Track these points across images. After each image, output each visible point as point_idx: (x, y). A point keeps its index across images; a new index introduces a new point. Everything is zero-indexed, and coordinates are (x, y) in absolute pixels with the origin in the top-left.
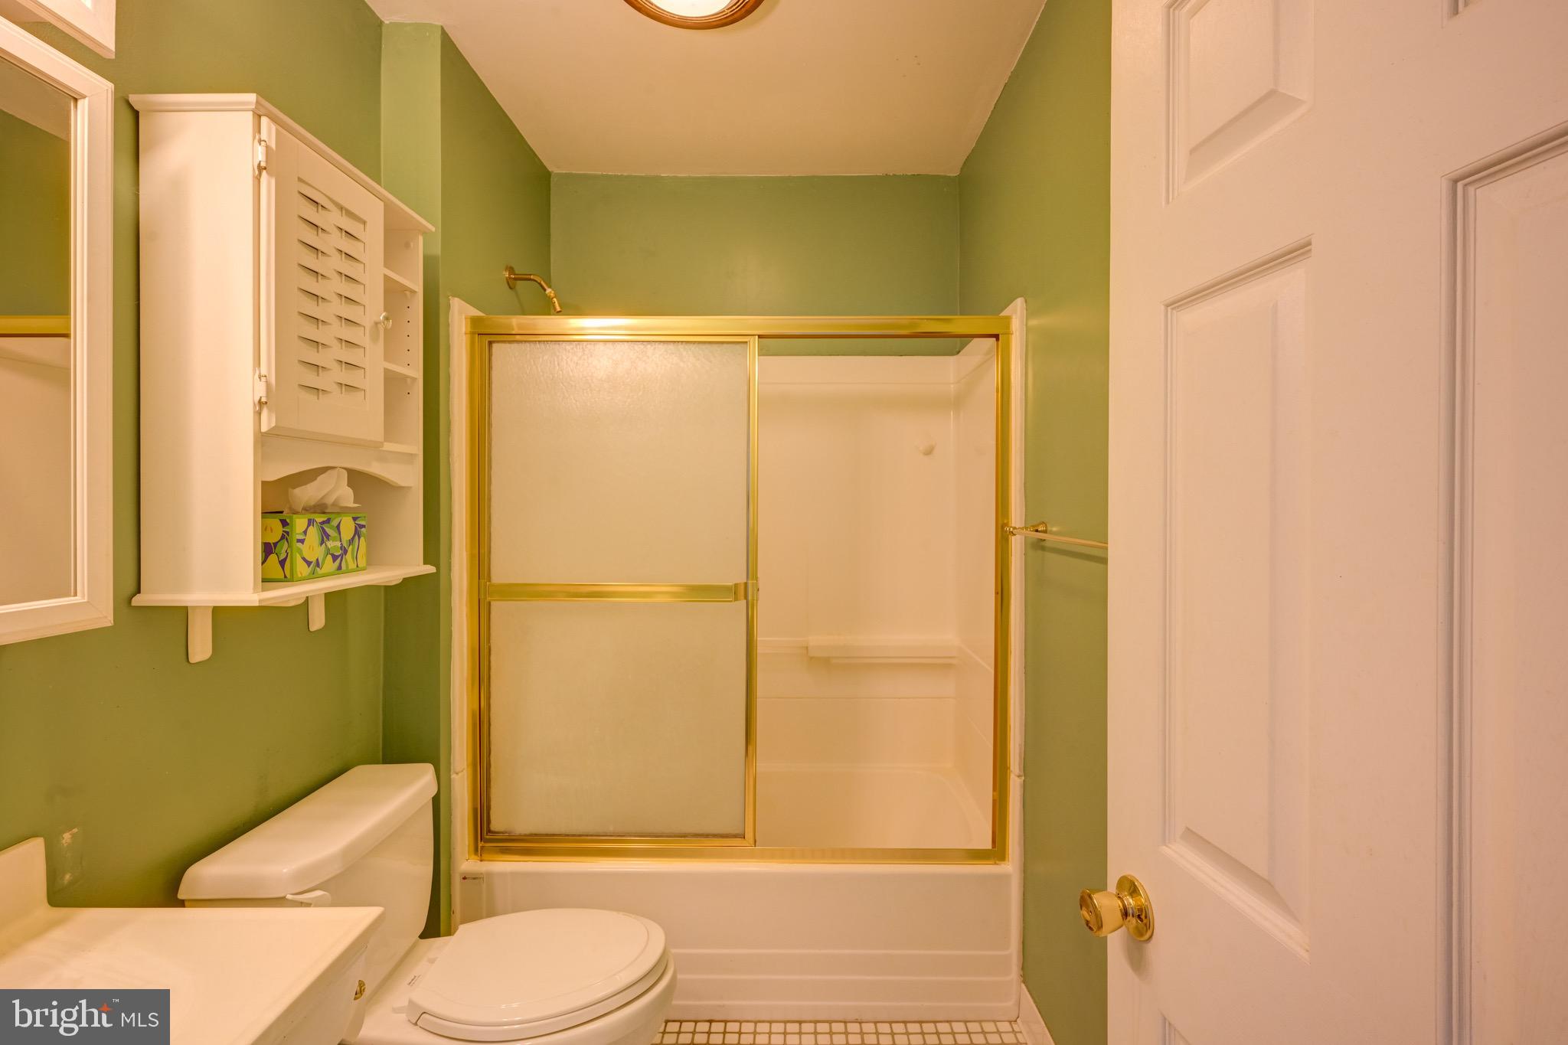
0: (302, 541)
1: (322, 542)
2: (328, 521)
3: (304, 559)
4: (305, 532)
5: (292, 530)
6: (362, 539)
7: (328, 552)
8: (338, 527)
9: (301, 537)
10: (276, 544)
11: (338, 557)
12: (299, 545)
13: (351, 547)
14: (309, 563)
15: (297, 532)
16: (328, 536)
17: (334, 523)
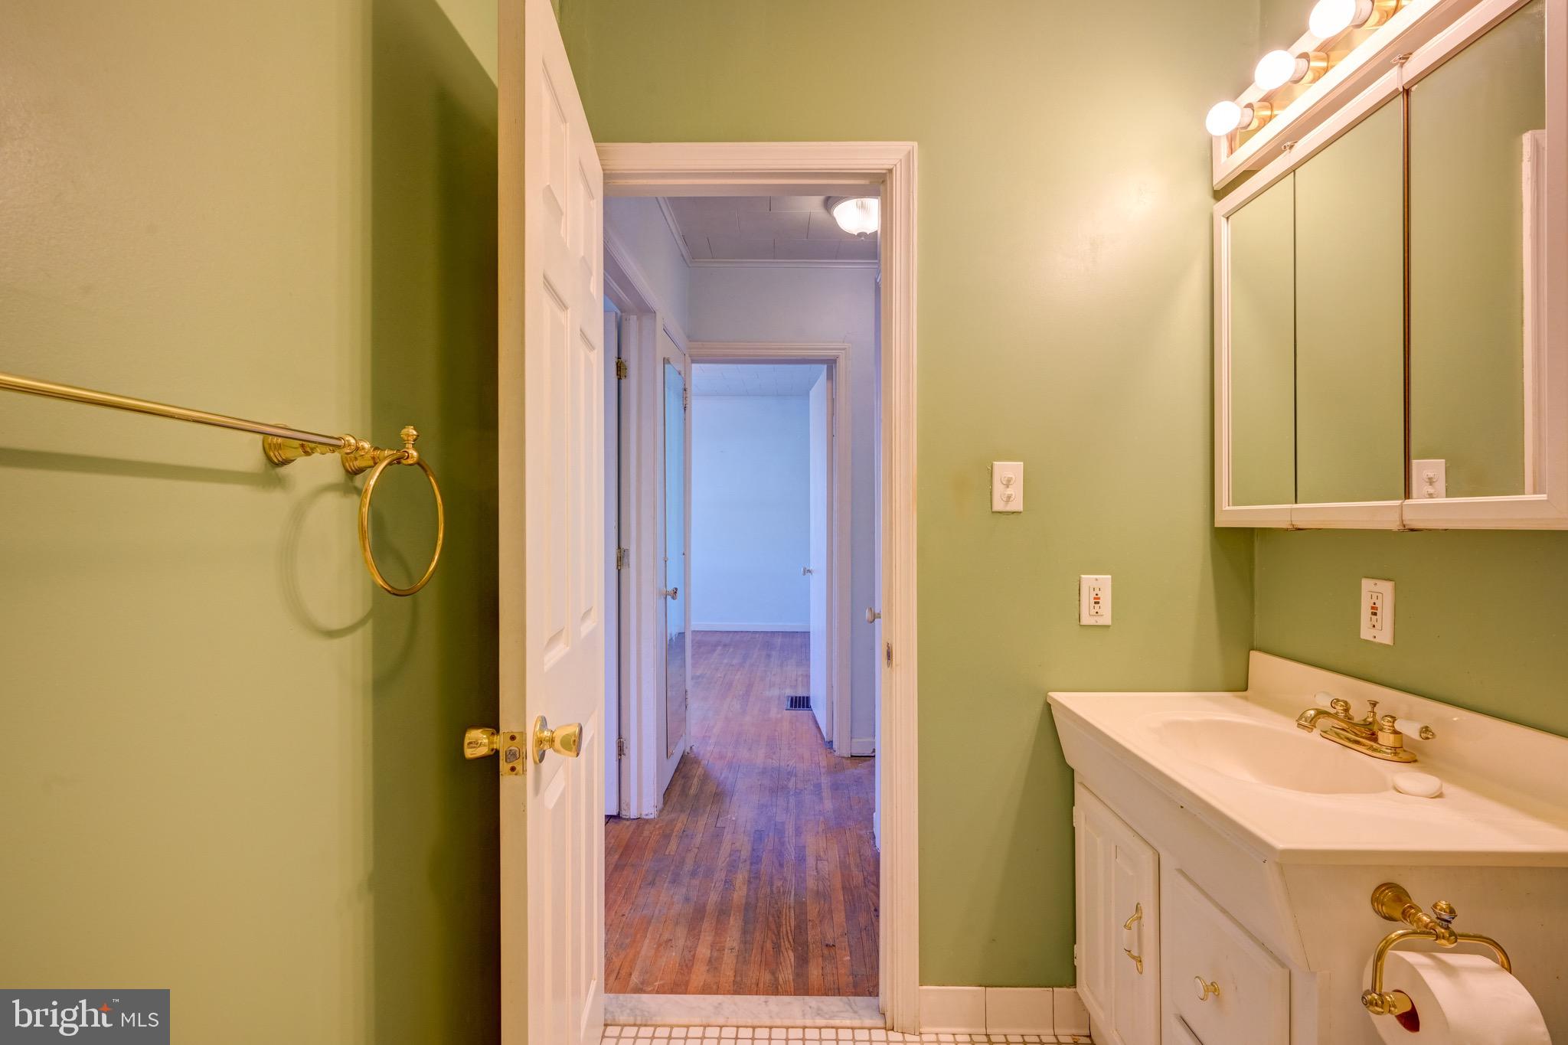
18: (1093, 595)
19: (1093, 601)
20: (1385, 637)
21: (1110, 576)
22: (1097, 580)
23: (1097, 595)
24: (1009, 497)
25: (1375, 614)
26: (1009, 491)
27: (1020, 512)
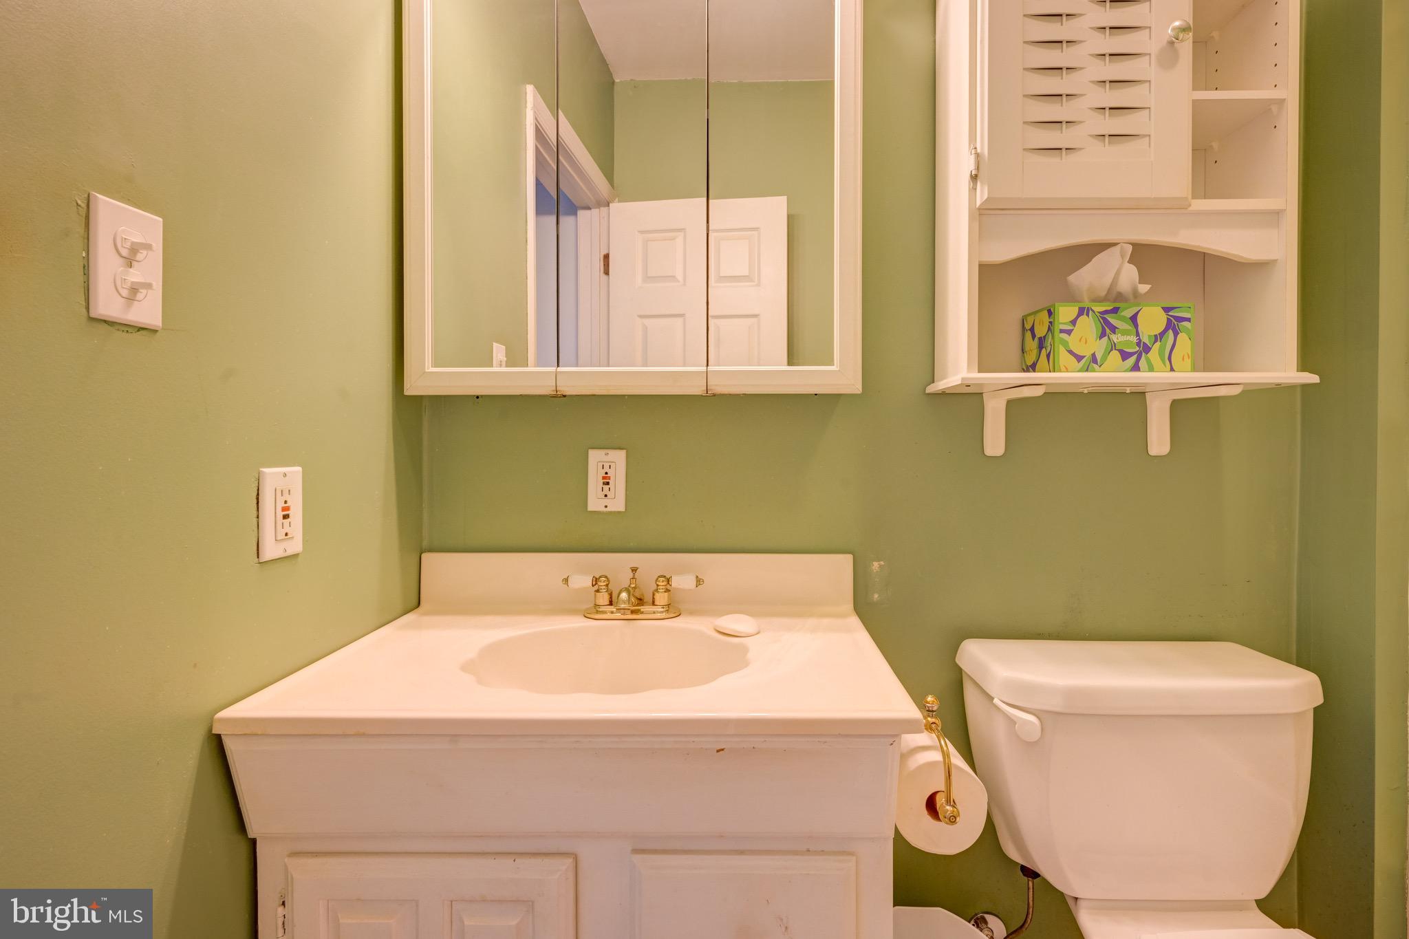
0: (1069, 332)
1: (1103, 335)
2: (1115, 310)
3: (1071, 352)
4: (1074, 322)
5: (1056, 320)
6: (1182, 337)
7: (1113, 346)
8: (1134, 319)
9: (1069, 327)
10: (1045, 337)
11: (1131, 354)
12: (1064, 336)
13: (1158, 344)
14: (1079, 358)
15: (1061, 321)
16: (1114, 329)
17: (1128, 313)
18: (281, 504)
19: (280, 514)
20: (617, 503)
21: (299, 469)
22: (285, 475)
23: (286, 502)
24: (134, 290)
25: (608, 483)
26: (135, 276)
27: (155, 331)
